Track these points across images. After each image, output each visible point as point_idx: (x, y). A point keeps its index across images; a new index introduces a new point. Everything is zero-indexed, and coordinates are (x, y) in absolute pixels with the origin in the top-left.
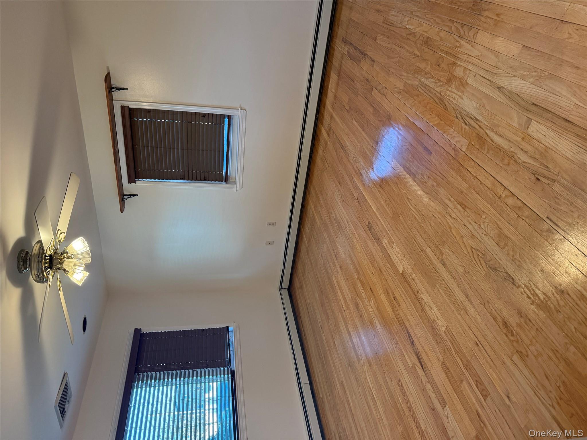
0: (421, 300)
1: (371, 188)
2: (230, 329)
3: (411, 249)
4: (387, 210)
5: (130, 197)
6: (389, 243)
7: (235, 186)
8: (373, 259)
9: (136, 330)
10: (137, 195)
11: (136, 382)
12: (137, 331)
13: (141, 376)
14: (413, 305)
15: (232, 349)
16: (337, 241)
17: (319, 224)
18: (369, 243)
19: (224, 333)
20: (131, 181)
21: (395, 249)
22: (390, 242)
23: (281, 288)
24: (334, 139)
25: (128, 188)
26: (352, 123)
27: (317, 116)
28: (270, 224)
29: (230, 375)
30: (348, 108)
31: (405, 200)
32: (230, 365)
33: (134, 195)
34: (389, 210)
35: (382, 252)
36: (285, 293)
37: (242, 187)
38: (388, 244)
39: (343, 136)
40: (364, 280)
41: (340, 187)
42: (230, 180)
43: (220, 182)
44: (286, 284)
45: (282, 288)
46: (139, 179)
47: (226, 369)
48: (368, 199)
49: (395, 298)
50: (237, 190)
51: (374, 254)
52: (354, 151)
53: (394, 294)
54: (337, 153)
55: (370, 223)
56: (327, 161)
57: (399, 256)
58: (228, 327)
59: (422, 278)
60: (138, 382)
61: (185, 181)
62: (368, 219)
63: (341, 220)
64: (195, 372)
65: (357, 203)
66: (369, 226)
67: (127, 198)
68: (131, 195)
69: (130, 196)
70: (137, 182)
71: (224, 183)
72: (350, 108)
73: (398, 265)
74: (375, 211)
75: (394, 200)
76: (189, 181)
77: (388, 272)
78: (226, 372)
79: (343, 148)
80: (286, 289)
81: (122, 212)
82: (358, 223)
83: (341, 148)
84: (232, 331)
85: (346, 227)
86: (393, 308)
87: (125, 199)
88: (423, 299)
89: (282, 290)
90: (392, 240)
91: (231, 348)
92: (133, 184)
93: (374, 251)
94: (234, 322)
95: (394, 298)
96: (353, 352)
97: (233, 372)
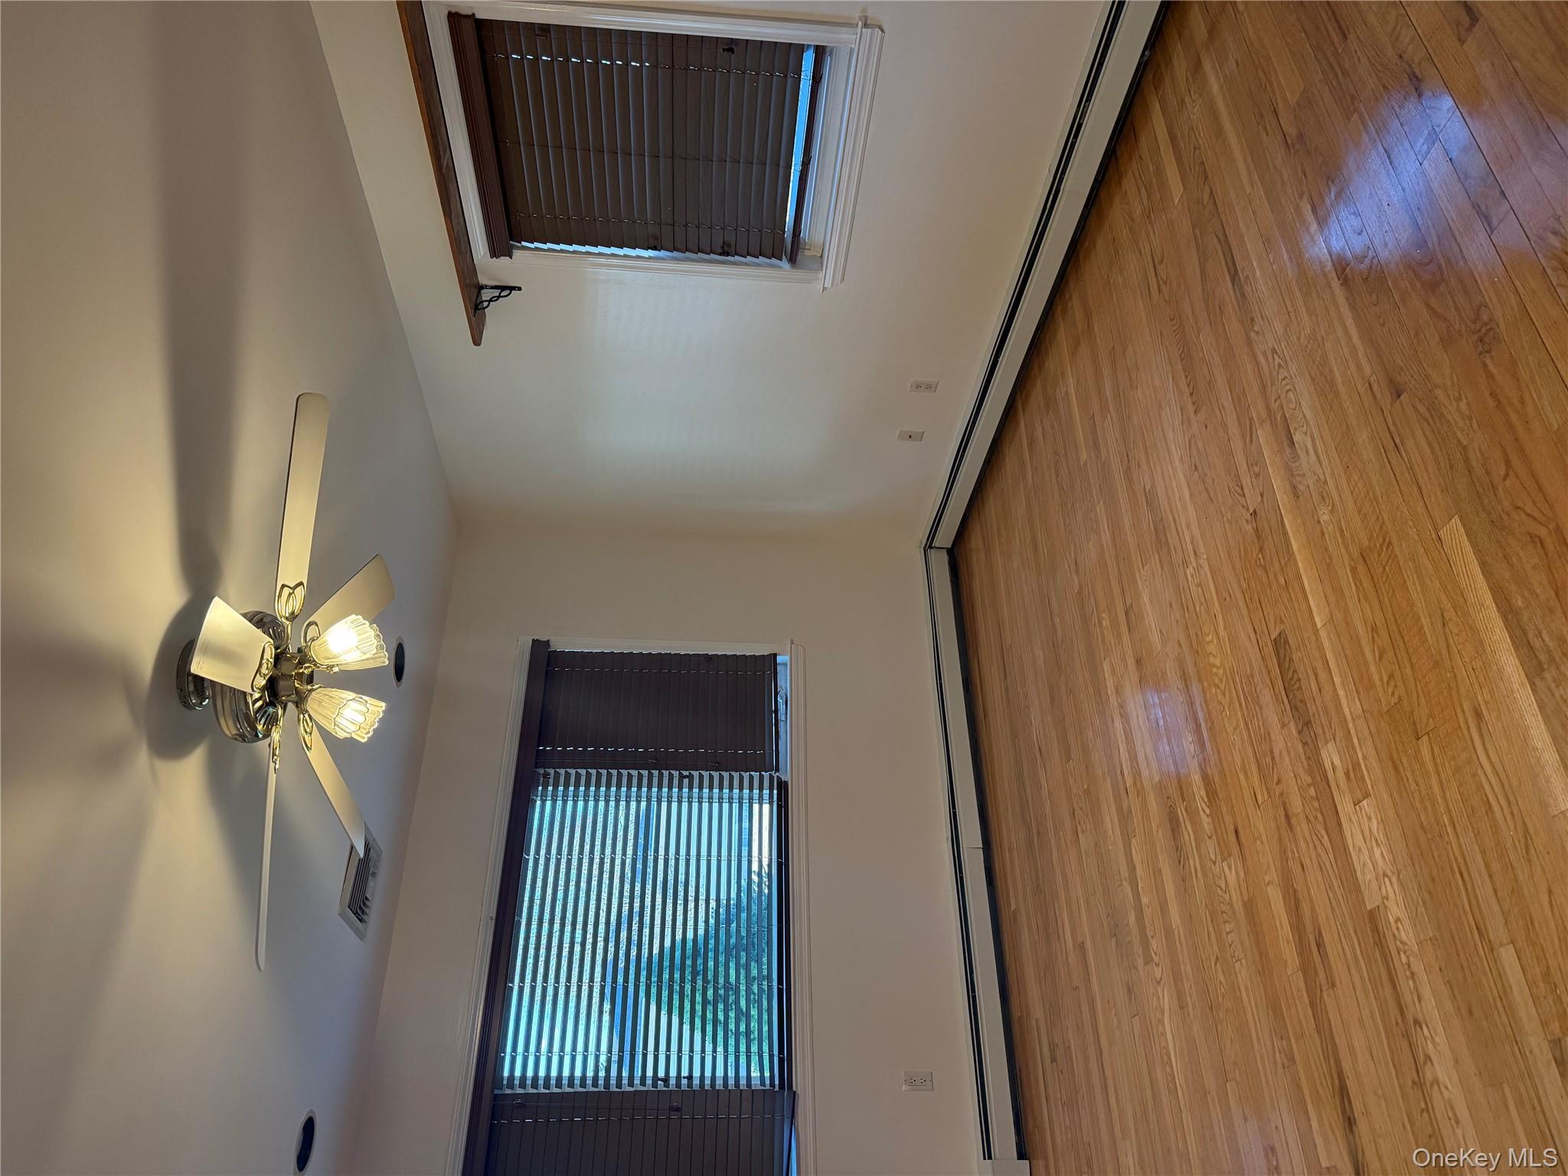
0: (1422, 1057)
1: (1323, 534)
2: (779, 659)
3: (1433, 880)
4: (1373, 669)
5: (499, 297)
6: (1347, 774)
7: (821, 275)
8: (1268, 759)
9: (536, 643)
10: (520, 289)
11: (540, 788)
12: (539, 647)
13: (552, 776)
14: (1388, 1038)
15: (783, 718)
16: (1140, 573)
17: (1084, 456)
18: (1266, 697)
19: (764, 673)
20: (499, 248)
21: (1370, 819)
22: (1352, 775)
23: (929, 546)
24: (1204, 207)
25: (490, 268)
26: (1297, 208)
28: (918, 387)
29: (775, 792)
30: (1292, 131)
31: (1461, 706)
32: (777, 770)
33: (512, 288)
34: (1381, 680)
35: (1310, 772)
36: (940, 563)
37: (843, 279)
38: (1341, 774)
39: (1242, 225)
40: (1216, 780)
41: (1191, 409)
42: (807, 253)
43: (774, 261)
44: (946, 536)
45: (931, 547)
46: (524, 244)
47: (766, 775)
48: (1298, 558)
49: (1320, 945)
50: (824, 289)
51: (1276, 752)
52: (1279, 327)
53: (1320, 934)
54: (1203, 272)
55: (1286, 641)
56: (1159, 267)
57: (1377, 852)
58: (775, 655)
59: (1449, 1006)
60: (545, 788)
61: (662, 253)
62: (1282, 622)
63: (1173, 524)
64: (686, 781)
65: (1249, 528)
66: (1280, 644)
67: (490, 301)
68: (503, 288)
69: (496, 293)
70: (517, 253)
71: (785, 264)
72: (1301, 136)
73: (1363, 873)
74: (1319, 625)
75: (1412, 666)
76: (675, 254)
77: (1318, 855)
78: (766, 783)
79: (1234, 276)
80: (945, 551)
81: (477, 342)
82: (1239, 595)
83: (1229, 272)
84: (785, 664)
85: (1185, 563)
86: (1306, 967)
87: (485, 304)
88: (1430, 1059)
89: (932, 553)
90: (1363, 778)
92: (504, 260)
93: (1279, 745)
94: (792, 643)
95: (1319, 946)
96: (1132, 919)
97: (783, 787)
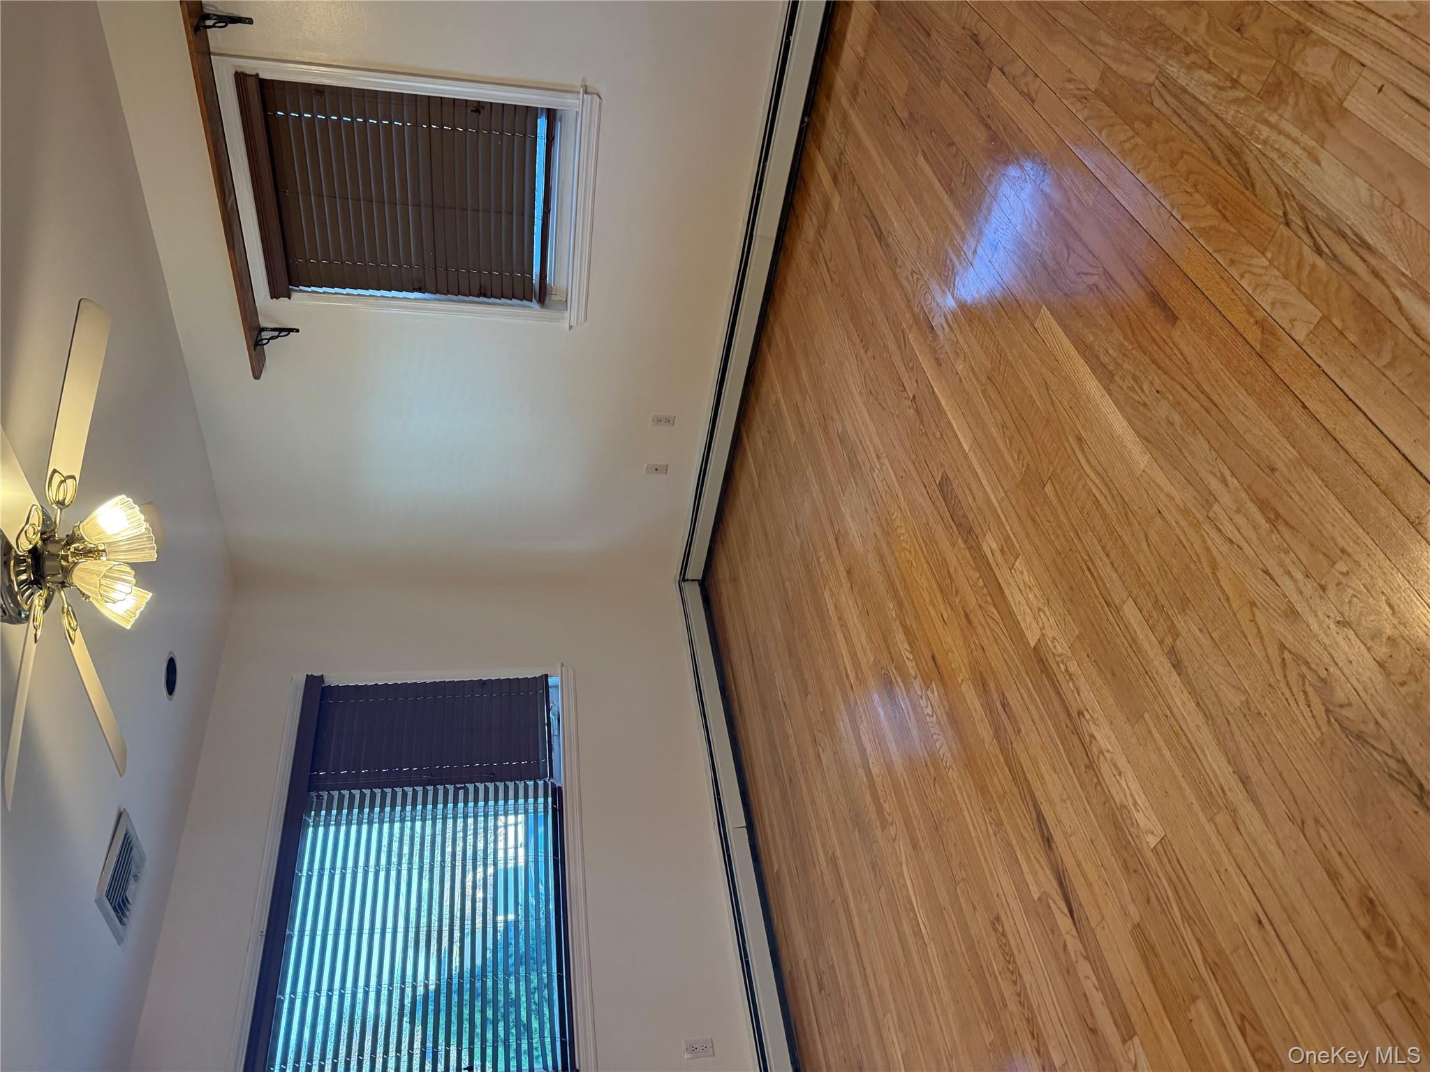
0: (1087, 738)
1: (961, 380)
2: (551, 681)
3: (1072, 588)
4: (1007, 456)
5: (279, 336)
6: (1002, 551)
7: (567, 314)
8: (948, 580)
9: (310, 678)
10: (297, 331)
11: (313, 813)
13: (326, 797)
14: (1062, 743)
15: (556, 733)
16: (842, 500)
17: (793, 439)
18: (941, 534)
19: (536, 692)
20: (277, 291)
21: (1022, 573)
22: (1005, 549)
24: (855, 201)
25: (271, 310)
26: (915, 164)
27: (806, 120)
28: (659, 421)
29: (550, 799)
30: (904, 115)
31: (1068, 440)
32: (551, 776)
33: (290, 330)
34: (1014, 460)
35: (978, 569)
36: (694, 592)
37: (586, 319)
38: (998, 554)
39: (881, 197)
40: (914, 626)
41: (862, 352)
42: (554, 297)
43: (525, 303)
44: (696, 570)
45: (684, 580)
46: (301, 288)
47: (541, 783)
48: (946, 409)
49: (1005, 705)
50: (571, 327)
51: (952, 570)
52: (913, 252)
53: (1003, 694)
54: (859, 246)
55: (947, 478)
56: (830, 264)
57: (1031, 596)
58: (546, 676)
59: (1099, 682)
60: (318, 814)
61: (427, 296)
62: (942, 465)
63: (860, 445)
64: (461, 792)
65: (911, 412)
66: (944, 486)
67: (269, 339)
68: (280, 330)
69: (276, 333)
70: (295, 295)
71: (535, 304)
72: (911, 114)
73: (1024, 620)
74: (967, 449)
75: (1032, 434)
76: (438, 296)
77: (992, 630)
78: (541, 792)
79: (880, 237)
80: (697, 583)
81: (257, 376)
82: (911, 467)
83: (876, 234)
84: (557, 687)
85: (872, 469)
86: (998, 732)
87: (265, 342)
88: (1094, 738)
89: (686, 586)
90: (1013, 545)
91: (554, 731)
92: (283, 300)
93: (953, 562)
94: (562, 665)
95: (1003, 706)
96: (868, 798)
97: (557, 793)
